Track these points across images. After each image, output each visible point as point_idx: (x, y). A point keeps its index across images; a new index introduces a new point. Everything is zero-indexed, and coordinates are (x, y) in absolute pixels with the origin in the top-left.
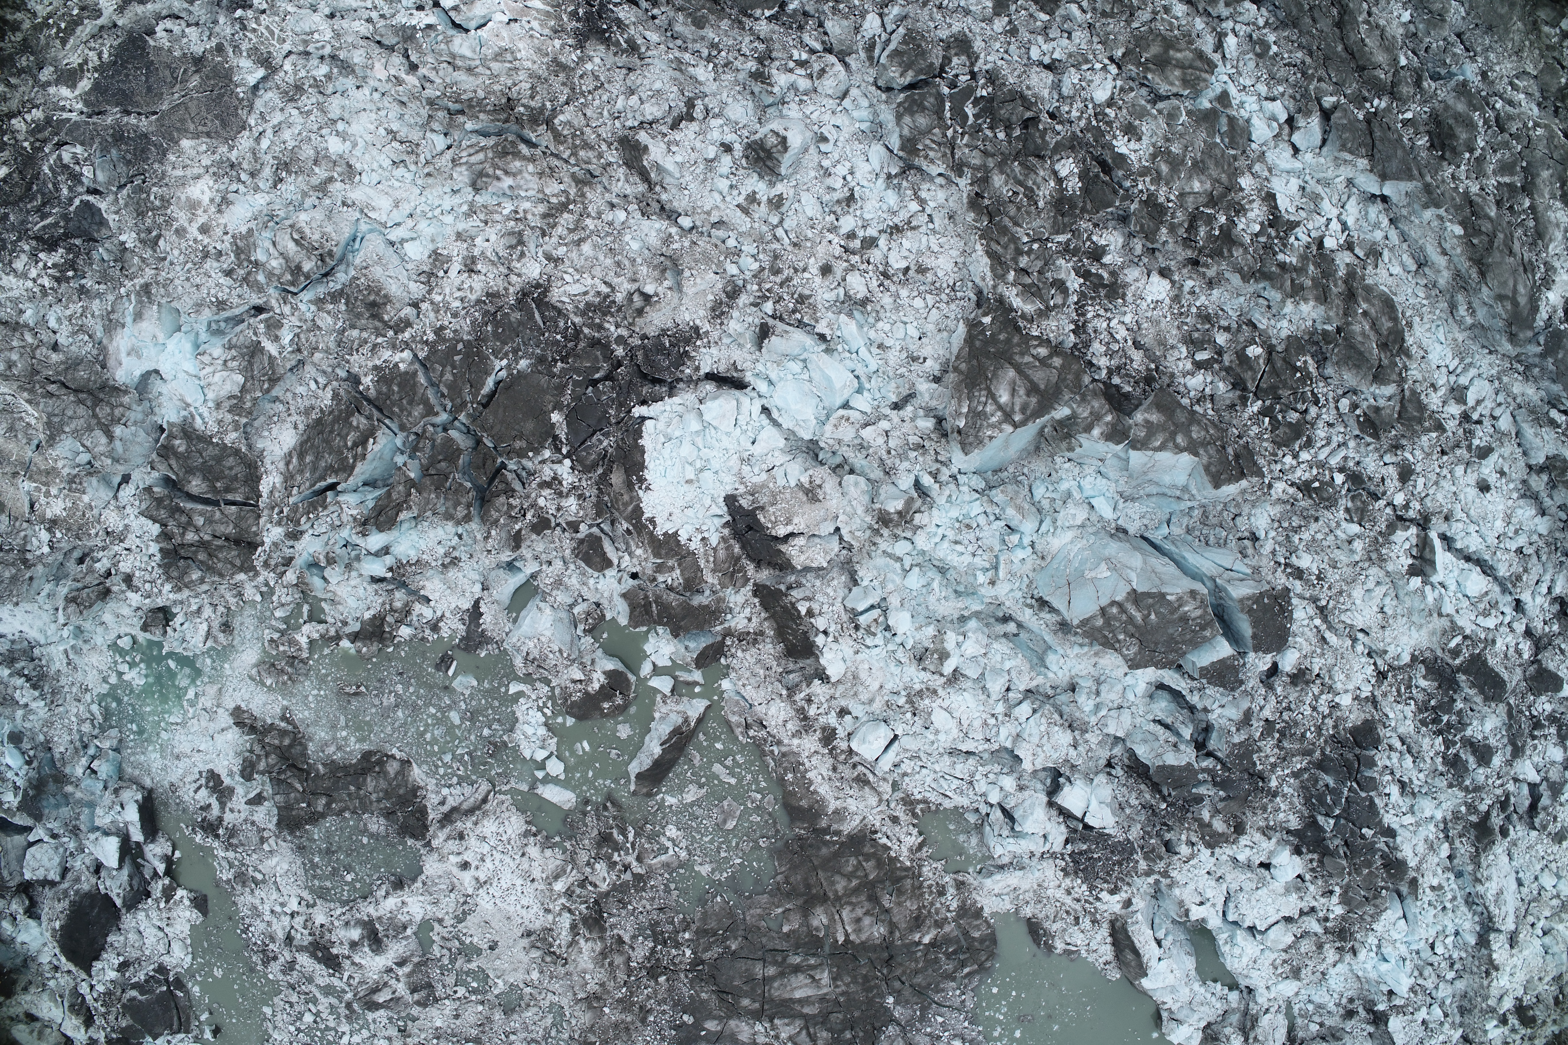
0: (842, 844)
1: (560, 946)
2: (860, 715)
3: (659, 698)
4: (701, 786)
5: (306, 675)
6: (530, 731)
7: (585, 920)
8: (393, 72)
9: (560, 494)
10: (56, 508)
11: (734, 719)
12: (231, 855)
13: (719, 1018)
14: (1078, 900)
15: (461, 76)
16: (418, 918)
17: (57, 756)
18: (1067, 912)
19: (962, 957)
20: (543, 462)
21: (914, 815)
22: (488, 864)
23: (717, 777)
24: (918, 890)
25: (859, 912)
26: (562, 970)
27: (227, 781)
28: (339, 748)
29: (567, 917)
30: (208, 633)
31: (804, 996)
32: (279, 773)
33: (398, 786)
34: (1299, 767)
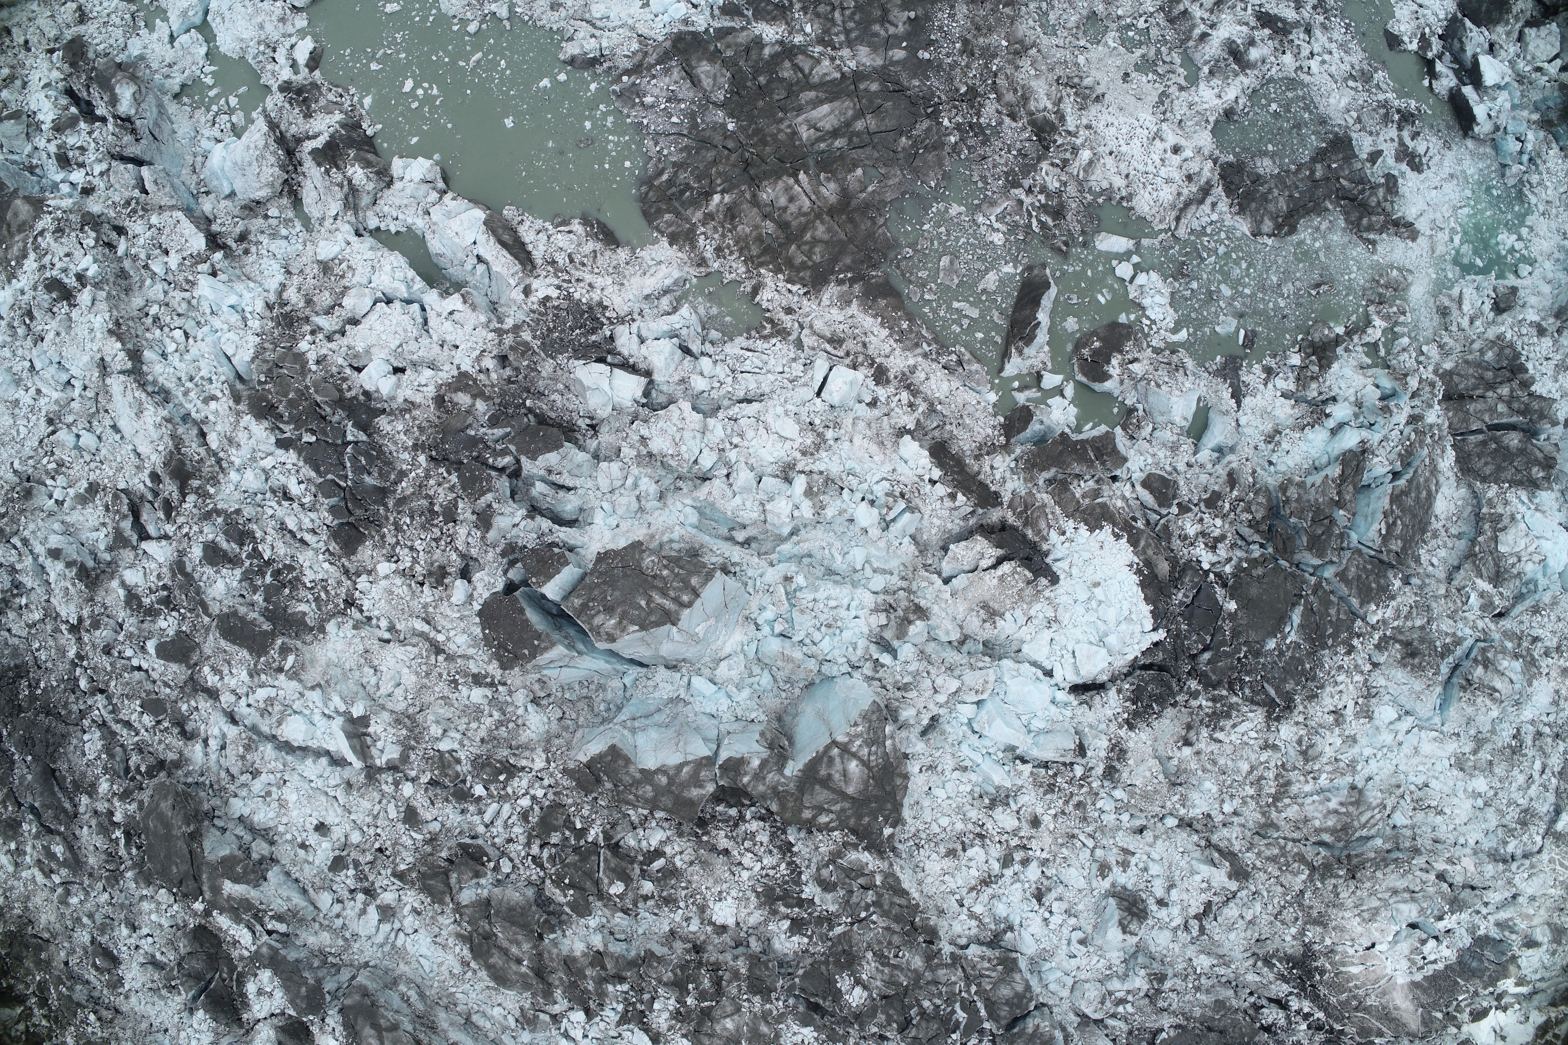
0: (833, 272)
1: (1069, 95)
2: (858, 405)
4: (984, 291)
5: (1364, 290)
6: (1158, 299)
7: (1053, 128)
8: (1458, 867)
9: (1203, 534)
11: (975, 366)
12: (1381, 97)
13: (893, 63)
14: (578, 280)
15: (1401, 884)
16: (1202, 85)
18: (584, 265)
19: (674, 189)
20: (1229, 560)
21: (771, 321)
22: (1156, 158)
23: (972, 304)
24: (743, 245)
25: (793, 208)
26: (1059, 71)
27: (1404, 167)
28: (1317, 229)
29: (1071, 127)
30: (1460, 301)
31: (820, 109)
32: (1364, 190)
33: (1257, 210)
34: (404, 484)
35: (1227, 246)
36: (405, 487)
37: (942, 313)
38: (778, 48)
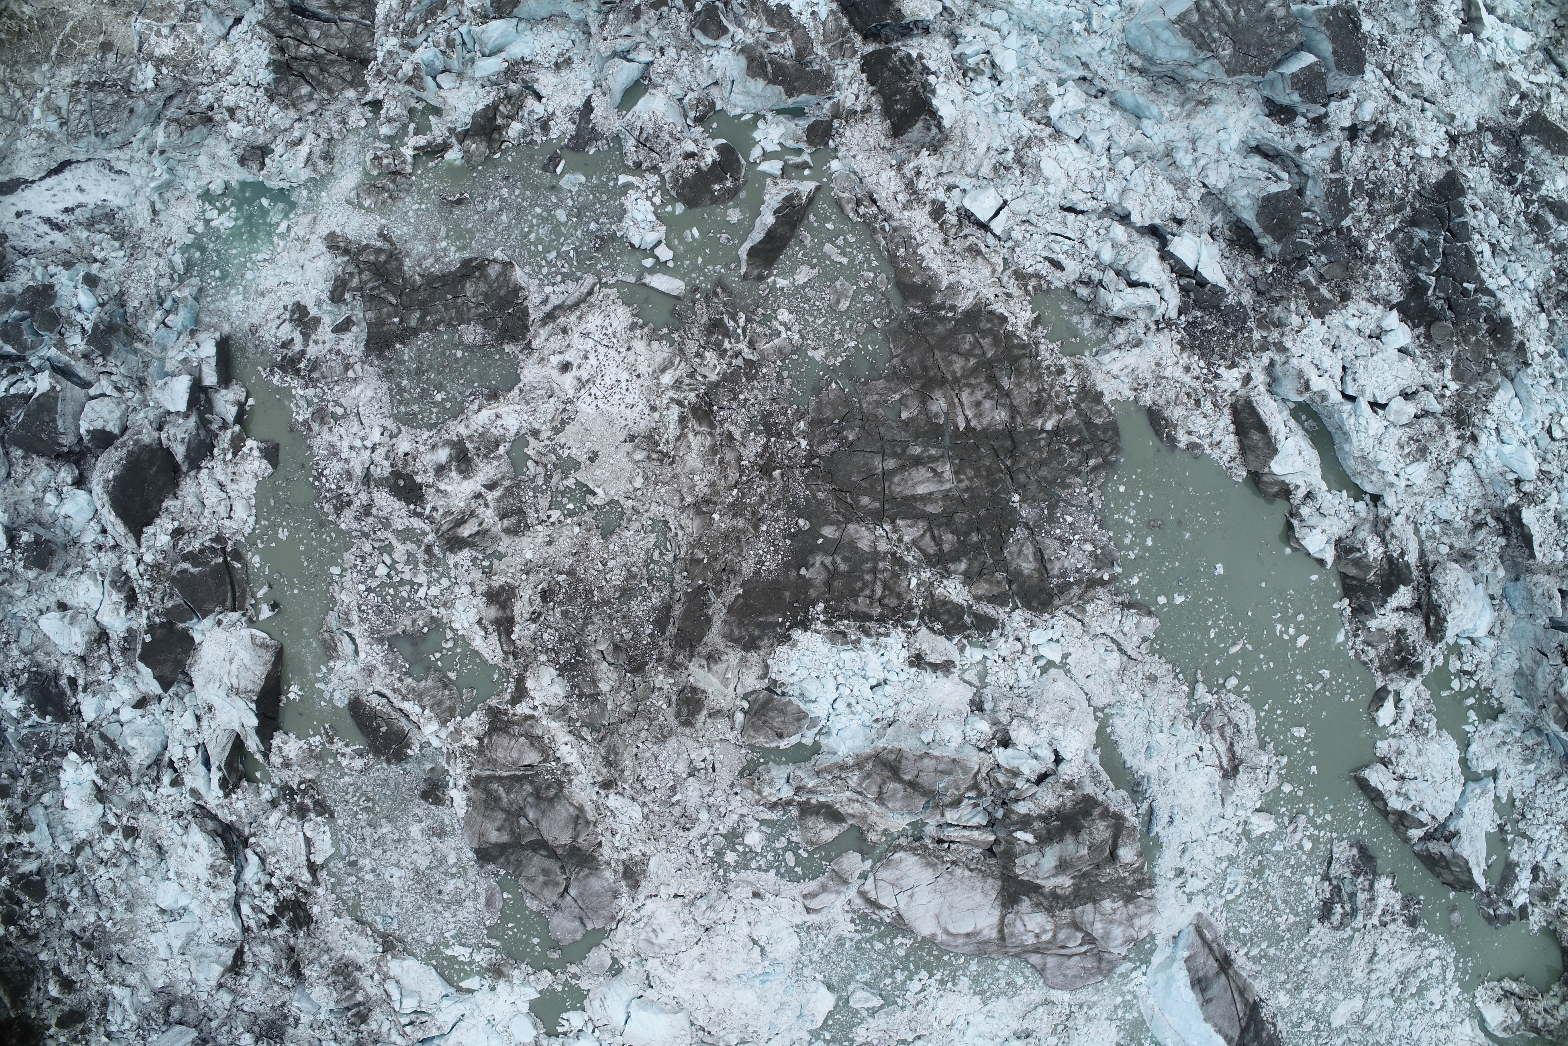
0: (957, 321)
1: (667, 442)
2: (968, 188)
3: (769, 181)
4: (813, 267)
5: (408, 191)
6: (639, 217)
7: (694, 412)
10: (165, 47)
11: (844, 195)
12: (310, 392)
13: (837, 523)
14: (1198, 378)
16: (513, 431)
17: (130, 310)
18: (1188, 395)
19: (1086, 448)
21: (1027, 292)
22: (592, 360)
23: (829, 257)
24: (1036, 371)
25: (979, 395)
26: (668, 472)
27: (313, 311)
28: (438, 260)
29: (675, 410)
30: (308, 159)
31: (926, 491)
32: (373, 288)
33: (500, 287)
34: (1392, 227)
35: (545, 258)
36: (1392, 224)
37: (860, 256)
38: (952, 567)
